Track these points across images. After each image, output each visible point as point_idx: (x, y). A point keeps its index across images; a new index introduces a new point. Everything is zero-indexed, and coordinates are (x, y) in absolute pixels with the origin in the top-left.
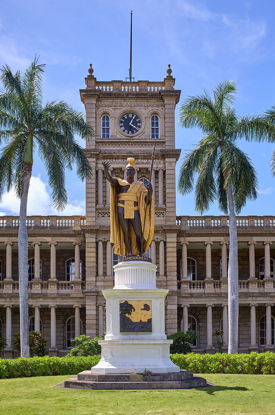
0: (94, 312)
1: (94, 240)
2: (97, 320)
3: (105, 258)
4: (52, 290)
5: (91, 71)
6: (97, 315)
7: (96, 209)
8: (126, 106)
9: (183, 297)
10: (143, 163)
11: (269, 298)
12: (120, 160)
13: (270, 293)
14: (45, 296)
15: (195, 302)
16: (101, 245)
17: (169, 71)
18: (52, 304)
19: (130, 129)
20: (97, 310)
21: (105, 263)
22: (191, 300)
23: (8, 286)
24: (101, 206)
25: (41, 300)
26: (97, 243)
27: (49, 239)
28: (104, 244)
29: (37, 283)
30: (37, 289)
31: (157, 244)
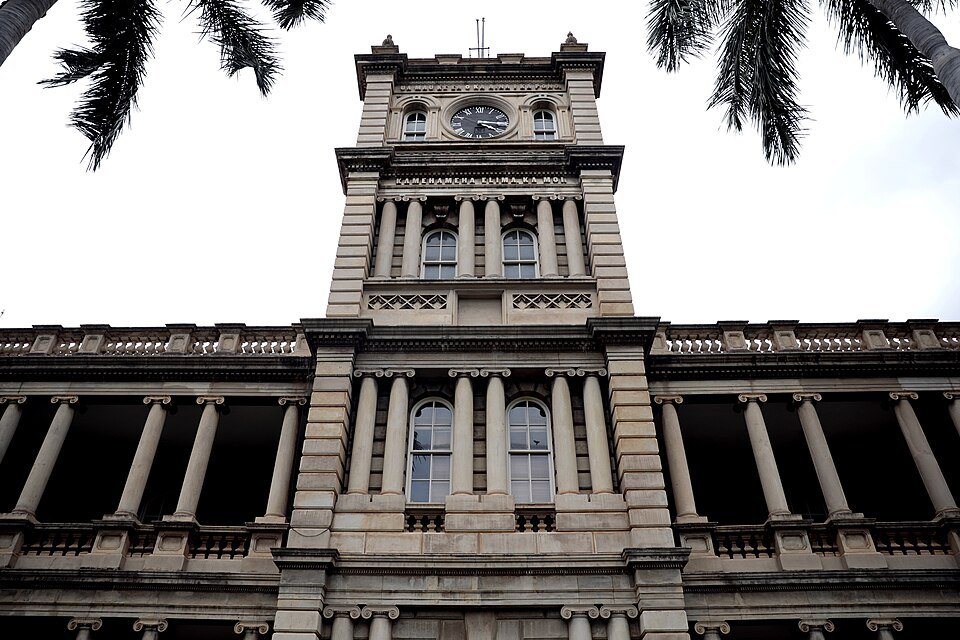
1: (346, 371)
3: (380, 440)
4: (167, 556)
5: (389, 42)
7: (366, 287)
8: (468, 90)
10: (515, 186)
12: (449, 181)
15: (747, 609)
16: (369, 390)
17: (571, 39)
18: (149, 617)
21: (378, 455)
22: (730, 604)
24: (382, 277)
25: (111, 596)
26: (356, 385)
27: (199, 389)
28: (384, 387)
29: (113, 531)
30: (107, 554)
31: (576, 387)
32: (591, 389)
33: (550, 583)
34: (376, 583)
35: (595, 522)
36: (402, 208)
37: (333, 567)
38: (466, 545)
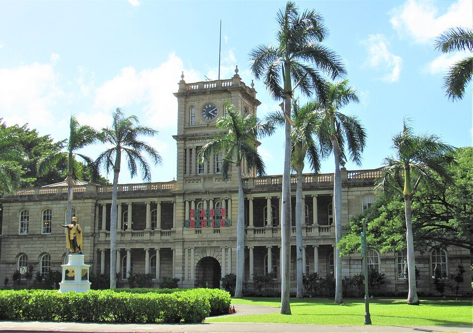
0: (181, 254)
1: (182, 200)
2: (183, 259)
4: (157, 237)
5: (183, 76)
6: (184, 256)
7: (184, 178)
8: (205, 100)
9: (249, 241)
11: (315, 241)
12: (201, 141)
13: (315, 237)
14: (152, 242)
15: (257, 244)
16: (187, 203)
17: (237, 71)
18: (157, 247)
19: (209, 115)
20: (184, 252)
22: (255, 243)
23: (128, 235)
24: (188, 174)
25: (150, 244)
26: (185, 202)
27: (155, 200)
28: (190, 203)
29: (147, 232)
30: (147, 237)
31: (227, 201)
32: (229, 201)
33: (219, 243)
34: (191, 243)
35: (227, 232)
36: (191, 150)
37: (183, 241)
38: (205, 236)
